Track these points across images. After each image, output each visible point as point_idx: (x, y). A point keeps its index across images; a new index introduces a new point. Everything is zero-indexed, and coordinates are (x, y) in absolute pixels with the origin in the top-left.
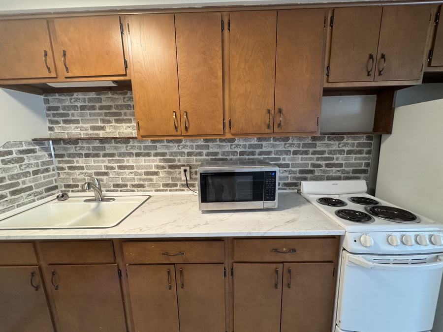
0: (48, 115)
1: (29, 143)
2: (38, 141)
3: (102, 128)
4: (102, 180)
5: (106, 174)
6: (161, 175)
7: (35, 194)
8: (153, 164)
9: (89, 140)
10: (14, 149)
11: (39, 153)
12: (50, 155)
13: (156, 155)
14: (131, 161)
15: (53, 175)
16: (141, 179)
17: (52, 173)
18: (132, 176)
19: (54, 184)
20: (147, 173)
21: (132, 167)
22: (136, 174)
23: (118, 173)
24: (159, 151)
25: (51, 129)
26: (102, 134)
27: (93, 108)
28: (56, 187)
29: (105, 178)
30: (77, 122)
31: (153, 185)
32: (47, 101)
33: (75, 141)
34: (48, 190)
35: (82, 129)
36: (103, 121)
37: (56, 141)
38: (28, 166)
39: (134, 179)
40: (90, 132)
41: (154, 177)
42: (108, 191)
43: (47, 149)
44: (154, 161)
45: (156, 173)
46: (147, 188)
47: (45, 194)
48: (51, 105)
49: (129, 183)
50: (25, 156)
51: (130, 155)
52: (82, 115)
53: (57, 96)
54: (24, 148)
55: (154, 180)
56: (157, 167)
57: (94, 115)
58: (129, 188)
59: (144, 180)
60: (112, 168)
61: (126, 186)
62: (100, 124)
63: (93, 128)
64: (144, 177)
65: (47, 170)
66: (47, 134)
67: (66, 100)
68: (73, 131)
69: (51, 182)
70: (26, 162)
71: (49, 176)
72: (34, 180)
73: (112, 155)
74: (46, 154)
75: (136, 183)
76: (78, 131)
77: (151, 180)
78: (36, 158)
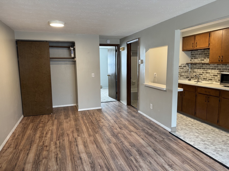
0: (191, 57)
1: (185, 64)
2: (187, 64)
3: (203, 60)
4: (200, 76)
5: (202, 74)
6: (218, 77)
7: (184, 78)
8: (216, 72)
9: (199, 64)
10: (182, 66)
11: (187, 67)
12: (189, 68)
13: (218, 69)
14: (209, 71)
15: (189, 74)
16: (212, 77)
17: (188, 73)
18: (209, 76)
19: (188, 76)
20: (214, 75)
21: (209, 73)
22: (210, 75)
23: (205, 75)
24: (219, 68)
25: (191, 60)
26: (203, 62)
27: (202, 54)
28: (188, 77)
29: (201, 76)
30: (197, 58)
31: (215, 80)
32: (191, 53)
33: (195, 64)
34: (187, 77)
35: (198, 60)
36: (204, 58)
37: (191, 64)
38: (184, 70)
39: (209, 77)
40: (200, 61)
41: (216, 77)
42: (201, 80)
43: (189, 66)
44: (217, 71)
45: (217, 76)
46: (213, 81)
47: (186, 78)
48: (192, 54)
49: (208, 78)
50: (184, 67)
51: (210, 69)
52: (199, 56)
53: (194, 51)
54: (184, 65)
55: (216, 78)
56: (217, 73)
57: (202, 56)
58: (207, 80)
59: (213, 78)
60: (204, 73)
61: (207, 79)
62: (203, 59)
63: (201, 60)
64: (213, 76)
65: (188, 72)
66: (189, 62)
67: (196, 52)
68: (196, 61)
69: (188, 75)
70: (184, 69)
71: (188, 74)
72: (185, 74)
73: (205, 69)
74: (188, 67)
75: (210, 78)
76: (197, 61)
77: (215, 78)
78: (186, 68)
